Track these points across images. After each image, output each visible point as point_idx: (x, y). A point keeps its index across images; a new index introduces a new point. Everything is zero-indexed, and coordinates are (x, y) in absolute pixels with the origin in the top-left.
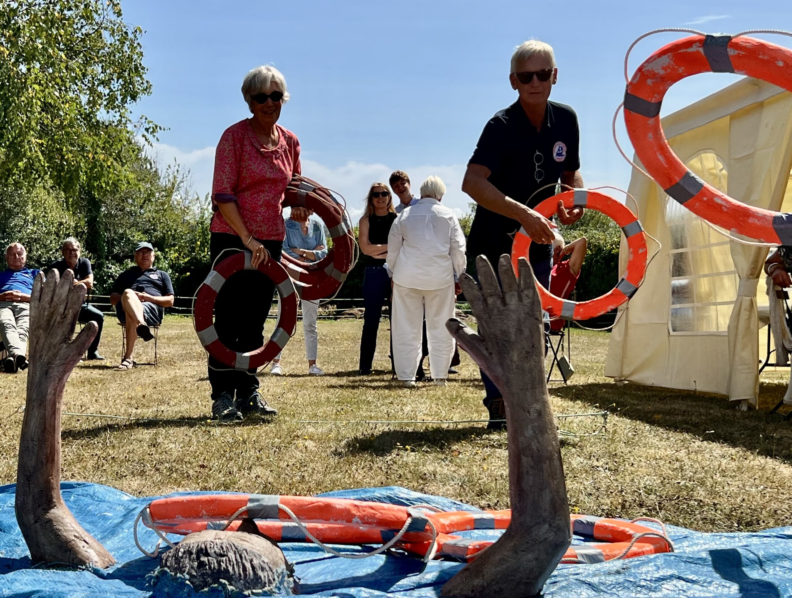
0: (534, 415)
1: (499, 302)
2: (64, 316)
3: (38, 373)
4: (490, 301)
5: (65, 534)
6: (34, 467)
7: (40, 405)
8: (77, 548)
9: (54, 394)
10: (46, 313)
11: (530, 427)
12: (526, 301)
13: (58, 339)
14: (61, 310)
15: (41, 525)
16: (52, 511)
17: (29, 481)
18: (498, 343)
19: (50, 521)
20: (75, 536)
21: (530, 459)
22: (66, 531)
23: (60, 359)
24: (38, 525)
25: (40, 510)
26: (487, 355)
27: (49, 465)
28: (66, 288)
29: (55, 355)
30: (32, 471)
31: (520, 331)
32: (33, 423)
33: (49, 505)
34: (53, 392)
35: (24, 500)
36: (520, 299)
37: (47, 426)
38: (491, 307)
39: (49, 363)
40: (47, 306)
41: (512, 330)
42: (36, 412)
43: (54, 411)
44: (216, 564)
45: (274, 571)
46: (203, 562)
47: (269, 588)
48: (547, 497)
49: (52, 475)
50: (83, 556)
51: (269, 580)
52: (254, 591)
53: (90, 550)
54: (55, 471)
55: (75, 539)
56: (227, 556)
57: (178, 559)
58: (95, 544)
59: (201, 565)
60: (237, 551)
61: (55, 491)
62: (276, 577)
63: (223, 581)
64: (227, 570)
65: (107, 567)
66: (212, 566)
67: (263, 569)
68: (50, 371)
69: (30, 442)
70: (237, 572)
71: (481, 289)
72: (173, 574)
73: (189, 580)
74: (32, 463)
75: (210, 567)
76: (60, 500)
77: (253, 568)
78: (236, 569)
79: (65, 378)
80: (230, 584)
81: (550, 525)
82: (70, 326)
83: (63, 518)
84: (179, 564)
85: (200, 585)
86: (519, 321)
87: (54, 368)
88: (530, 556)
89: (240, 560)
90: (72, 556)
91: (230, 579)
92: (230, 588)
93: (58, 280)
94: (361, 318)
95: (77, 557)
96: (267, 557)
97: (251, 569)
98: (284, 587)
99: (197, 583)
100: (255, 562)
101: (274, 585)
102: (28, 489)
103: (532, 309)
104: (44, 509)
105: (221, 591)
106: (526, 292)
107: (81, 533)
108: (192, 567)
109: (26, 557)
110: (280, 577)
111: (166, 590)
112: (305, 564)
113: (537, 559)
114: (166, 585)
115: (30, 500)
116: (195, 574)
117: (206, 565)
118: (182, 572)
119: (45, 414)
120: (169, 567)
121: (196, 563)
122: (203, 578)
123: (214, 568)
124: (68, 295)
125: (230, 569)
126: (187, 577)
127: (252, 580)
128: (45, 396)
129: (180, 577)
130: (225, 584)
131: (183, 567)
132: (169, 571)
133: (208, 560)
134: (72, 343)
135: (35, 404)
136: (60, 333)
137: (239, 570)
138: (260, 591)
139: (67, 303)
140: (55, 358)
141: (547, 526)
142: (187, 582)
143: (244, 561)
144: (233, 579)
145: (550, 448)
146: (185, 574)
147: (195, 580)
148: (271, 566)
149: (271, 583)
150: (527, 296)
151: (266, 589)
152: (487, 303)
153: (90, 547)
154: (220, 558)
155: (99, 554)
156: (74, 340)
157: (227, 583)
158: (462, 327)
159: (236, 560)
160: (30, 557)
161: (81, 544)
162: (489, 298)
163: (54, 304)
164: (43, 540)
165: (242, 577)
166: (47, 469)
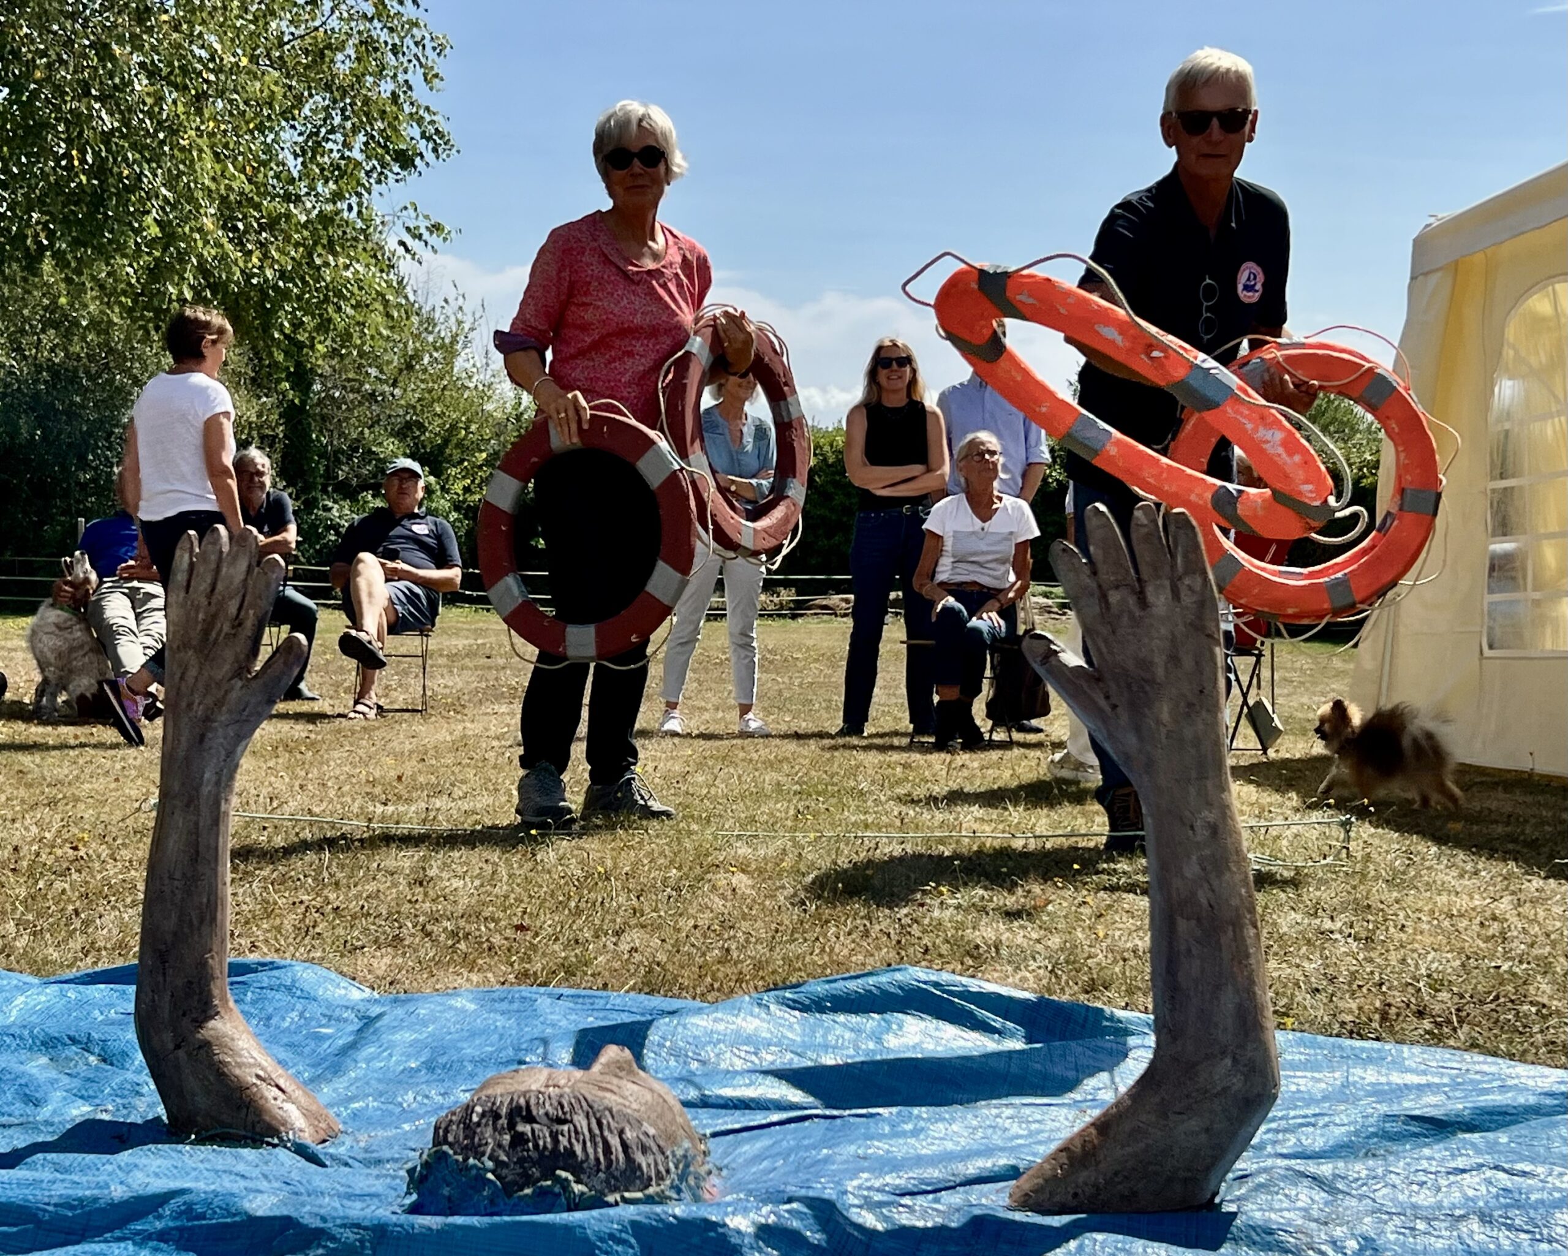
0: (1202, 834)
1: (1132, 601)
2: (238, 623)
3: (183, 739)
4: (1114, 597)
5: (237, 1072)
6: (175, 934)
7: (188, 806)
8: (262, 1102)
9: (218, 783)
10: (201, 616)
11: (1194, 858)
12: (1187, 599)
13: (226, 668)
14: (233, 609)
15: (189, 1055)
16: (211, 1024)
17: (164, 962)
18: (1129, 686)
19: (206, 1045)
20: (258, 1077)
21: (1193, 922)
22: (239, 1065)
23: (230, 711)
24: (181, 1053)
25: (186, 1022)
26: (1108, 709)
27: (205, 930)
28: (243, 565)
29: (219, 703)
30: (169, 938)
31: (1174, 659)
32: (174, 844)
33: (204, 1011)
34: (214, 779)
35: (153, 1001)
36: (1176, 594)
37: (201, 849)
38: (1115, 610)
39: (207, 719)
40: (204, 601)
41: (1160, 660)
42: (179, 820)
43: (217, 819)
44: (549, 1140)
45: (668, 1153)
46: (523, 1134)
47: (658, 1189)
48: (1228, 1001)
49: (210, 951)
50: (274, 1118)
51: (658, 1172)
52: (627, 1195)
53: (288, 1106)
54: (216, 942)
55: (259, 1082)
56: (571, 1122)
57: (469, 1128)
58: (298, 1094)
59: (519, 1140)
60: (593, 1112)
61: (218, 982)
62: (671, 1165)
63: (564, 1174)
64: (570, 1152)
65: (324, 1141)
66: (541, 1143)
67: (645, 1150)
68: (210, 735)
69: (166, 882)
70: (592, 1156)
71: (1095, 573)
72: (460, 1158)
73: (493, 1172)
74: (170, 924)
75: (536, 1146)
76: (227, 1001)
77: (625, 1146)
78: (590, 1150)
79: (240, 748)
80: (578, 1181)
81: (1235, 1060)
82: (249, 642)
83: (233, 1039)
84: (473, 1139)
85: (515, 1183)
86: (1173, 640)
87: (216, 729)
88: (1194, 1124)
89: (597, 1131)
90: (251, 1118)
91: (577, 1170)
92: (578, 1188)
93: (226, 549)
94: (845, 615)
95: (261, 1121)
96: (654, 1125)
97: (620, 1149)
98: (689, 1186)
99: (510, 1178)
100: (629, 1134)
101: (668, 1182)
102: (161, 979)
103: (1200, 616)
104: (195, 1020)
105: (558, 1195)
106: (1187, 581)
107: (269, 1069)
108: (500, 1146)
109: (158, 1119)
110: (681, 1166)
111: (446, 1191)
112: (731, 1137)
113: (1207, 1130)
114: (445, 1181)
115: (165, 1003)
116: (505, 1159)
117: (528, 1141)
118: (479, 1156)
119: (197, 824)
120: (451, 1145)
121: (507, 1137)
122: (522, 1167)
123: (545, 1147)
124: (245, 580)
125: (578, 1149)
126: (490, 1164)
127: (623, 1172)
128: (197, 789)
129: (475, 1166)
130: (566, 1179)
131: (480, 1145)
132: (451, 1152)
133: (533, 1131)
134: (255, 677)
135: (177, 803)
136: (228, 657)
137: (596, 1152)
138: (639, 1195)
139: (244, 596)
140: (220, 708)
141: (1228, 1062)
142: (490, 1176)
143: (606, 1133)
144: (583, 1171)
145: (1235, 902)
146: (485, 1159)
147: (505, 1172)
148: (662, 1143)
149: (662, 1179)
150: (1190, 588)
151: (651, 1190)
152: (1107, 602)
153: (289, 1099)
154: (555, 1127)
155: (307, 1114)
156: (258, 673)
157: (571, 1177)
158: (1056, 652)
159: (590, 1130)
160: (165, 1118)
161: (271, 1092)
162: (1111, 592)
163: (217, 597)
164: (192, 1084)
165: (603, 1167)
166: (200, 936)
